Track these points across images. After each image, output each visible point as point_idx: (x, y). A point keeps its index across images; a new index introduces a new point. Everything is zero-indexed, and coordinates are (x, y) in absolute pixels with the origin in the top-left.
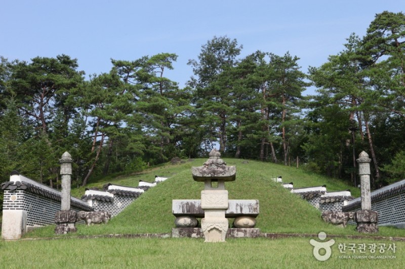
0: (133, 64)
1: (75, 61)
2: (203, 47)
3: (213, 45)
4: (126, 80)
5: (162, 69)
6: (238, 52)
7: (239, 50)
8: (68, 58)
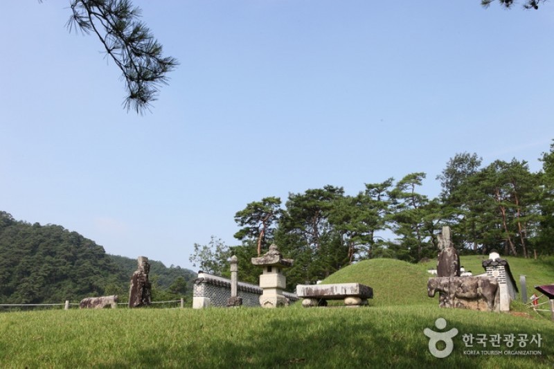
0: (382, 185)
1: (342, 189)
2: (448, 163)
3: (456, 161)
4: (379, 199)
5: (413, 186)
6: (478, 164)
7: (480, 162)
8: (332, 187)
